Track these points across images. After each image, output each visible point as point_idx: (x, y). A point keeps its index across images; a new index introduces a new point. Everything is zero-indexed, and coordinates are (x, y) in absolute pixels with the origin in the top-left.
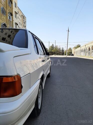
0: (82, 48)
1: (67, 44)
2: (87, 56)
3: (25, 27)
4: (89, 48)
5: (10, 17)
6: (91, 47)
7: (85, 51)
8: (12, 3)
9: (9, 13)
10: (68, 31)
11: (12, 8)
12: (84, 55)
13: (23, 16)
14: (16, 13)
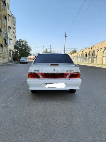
0: (79, 54)
1: (65, 50)
2: (84, 62)
3: (15, 29)
4: (86, 54)
5: (4, 20)
6: (89, 52)
7: (82, 57)
8: (6, 5)
9: (3, 16)
10: (65, 36)
11: (5, 10)
12: (81, 61)
13: (13, 17)
14: (9, 16)
